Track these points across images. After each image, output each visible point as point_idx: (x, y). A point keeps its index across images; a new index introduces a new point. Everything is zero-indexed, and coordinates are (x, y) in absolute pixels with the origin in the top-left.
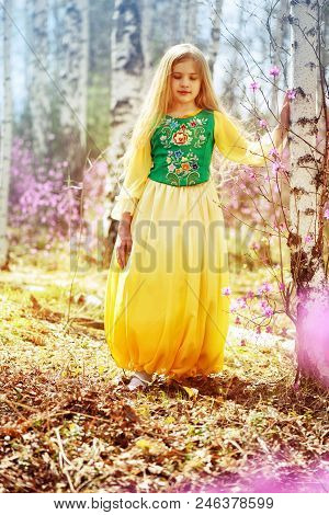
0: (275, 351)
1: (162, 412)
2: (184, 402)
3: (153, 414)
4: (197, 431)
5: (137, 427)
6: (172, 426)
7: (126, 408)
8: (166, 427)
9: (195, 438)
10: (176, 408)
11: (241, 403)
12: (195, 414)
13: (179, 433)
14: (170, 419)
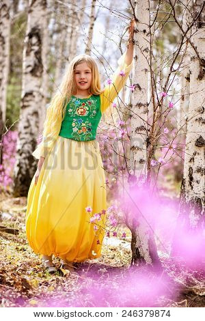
0: (119, 249)
1: (47, 284)
2: (60, 278)
3: (40, 285)
4: (68, 296)
5: (30, 292)
6: (52, 292)
7: (24, 280)
8: (48, 293)
9: (67, 300)
10: (55, 281)
11: (96, 280)
12: (67, 285)
13: (56, 297)
14: (51, 288)
